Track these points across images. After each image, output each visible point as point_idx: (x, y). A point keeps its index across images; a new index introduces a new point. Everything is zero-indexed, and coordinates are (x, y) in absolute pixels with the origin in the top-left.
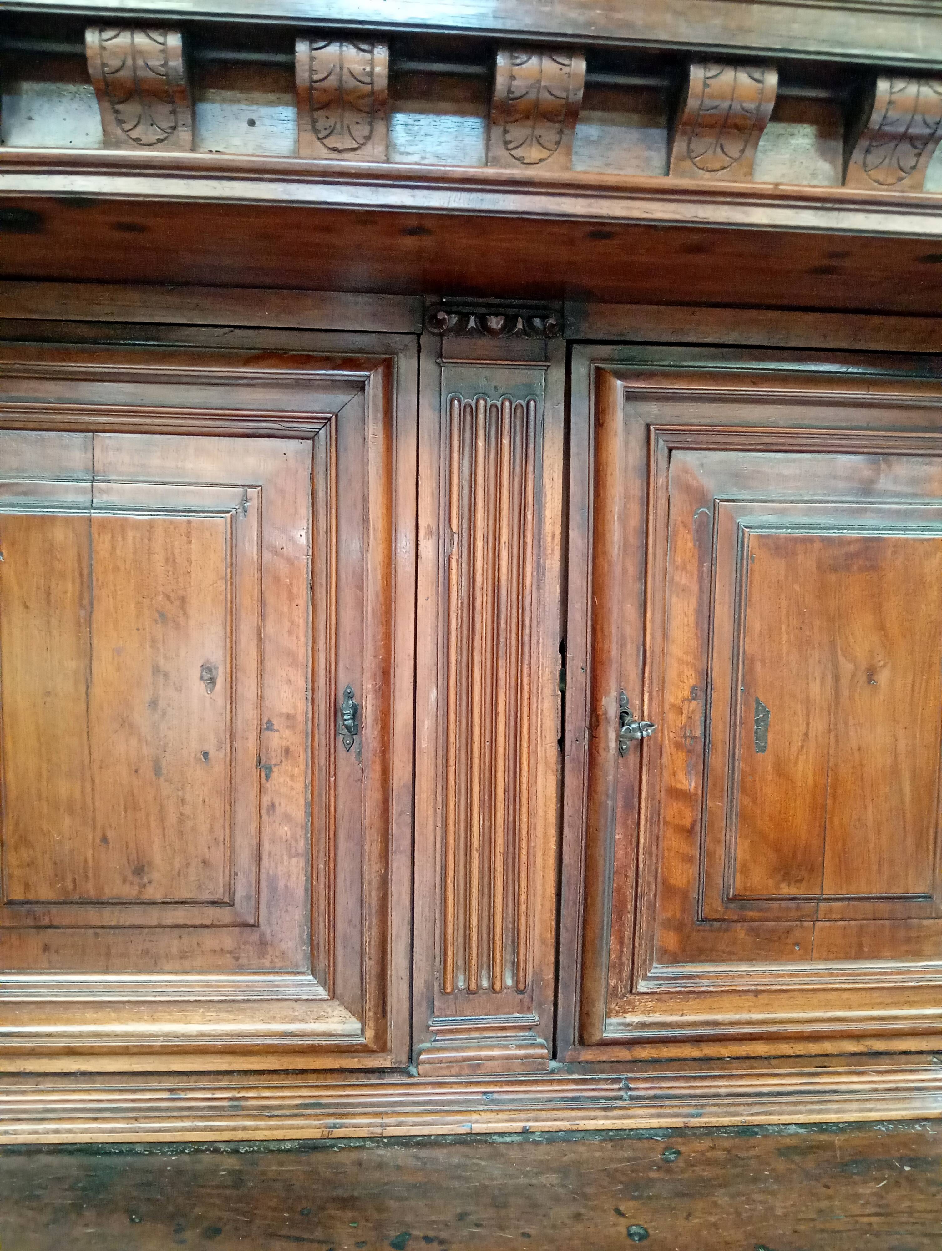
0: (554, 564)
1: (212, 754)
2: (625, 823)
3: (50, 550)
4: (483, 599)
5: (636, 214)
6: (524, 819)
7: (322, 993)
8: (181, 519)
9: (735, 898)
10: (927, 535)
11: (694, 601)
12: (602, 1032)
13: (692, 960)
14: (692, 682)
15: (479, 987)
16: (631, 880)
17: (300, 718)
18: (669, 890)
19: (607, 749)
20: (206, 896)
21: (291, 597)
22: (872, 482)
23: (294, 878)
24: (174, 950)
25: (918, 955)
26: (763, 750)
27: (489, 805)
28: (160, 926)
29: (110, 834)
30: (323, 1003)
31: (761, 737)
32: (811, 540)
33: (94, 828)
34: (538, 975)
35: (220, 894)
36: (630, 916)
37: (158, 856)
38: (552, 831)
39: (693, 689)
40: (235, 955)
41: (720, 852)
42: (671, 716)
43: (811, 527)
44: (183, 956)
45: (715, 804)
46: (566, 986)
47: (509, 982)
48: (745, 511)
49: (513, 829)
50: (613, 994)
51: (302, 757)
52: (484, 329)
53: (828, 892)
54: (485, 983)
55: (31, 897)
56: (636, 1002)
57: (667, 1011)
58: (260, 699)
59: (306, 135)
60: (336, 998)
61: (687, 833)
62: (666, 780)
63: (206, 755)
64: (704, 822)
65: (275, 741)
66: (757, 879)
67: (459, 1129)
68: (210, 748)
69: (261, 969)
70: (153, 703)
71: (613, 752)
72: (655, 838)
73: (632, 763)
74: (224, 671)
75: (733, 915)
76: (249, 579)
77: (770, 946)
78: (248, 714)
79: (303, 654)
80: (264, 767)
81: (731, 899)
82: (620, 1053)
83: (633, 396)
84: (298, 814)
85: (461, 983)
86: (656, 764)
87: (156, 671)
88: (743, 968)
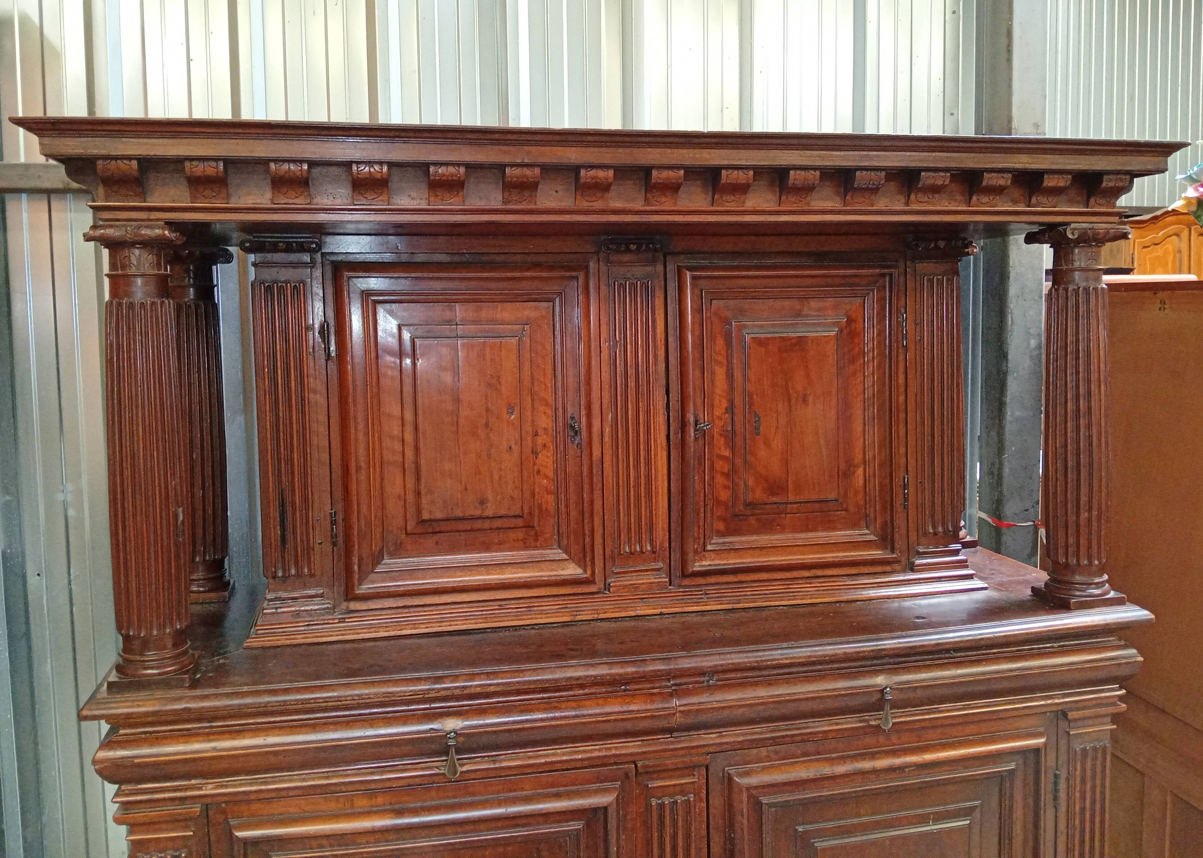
0: (661, 353)
1: (513, 446)
2: (698, 472)
3: (440, 357)
4: (631, 372)
5: (701, 220)
6: (653, 472)
7: (565, 556)
8: (498, 340)
9: (750, 504)
10: (826, 334)
11: (725, 368)
12: (693, 567)
13: (731, 534)
14: (725, 405)
15: (636, 551)
16: (702, 498)
17: (550, 430)
18: (719, 503)
19: (690, 436)
20: (512, 514)
21: (544, 374)
22: (800, 311)
23: (549, 504)
24: (496, 541)
25: (834, 529)
26: (758, 434)
27: (637, 467)
28: (490, 529)
29: (469, 487)
30: (566, 562)
31: (757, 428)
32: (775, 338)
33: (461, 483)
34: (661, 545)
35: (518, 512)
36: (702, 515)
37: (490, 495)
38: (666, 478)
39: (726, 409)
40: (524, 541)
41: (742, 483)
42: (717, 422)
43: (775, 332)
44: (500, 543)
45: (739, 461)
46: (674, 550)
47: (649, 548)
48: (744, 326)
49: (648, 477)
50: (696, 552)
51: (551, 447)
52: (628, 250)
53: (791, 499)
54: (638, 549)
55: (432, 517)
56: (707, 554)
57: (721, 559)
58: (533, 421)
59: (578, 197)
60: (571, 558)
61: (726, 475)
62: (716, 451)
63: (510, 448)
64: (734, 470)
65: (540, 441)
66: (759, 495)
67: (632, 613)
68: (512, 444)
69: (536, 548)
70: (487, 425)
71: (692, 438)
72: (712, 478)
73: (701, 442)
74: (517, 409)
75: (748, 512)
76: (526, 366)
77: (766, 527)
78: (528, 428)
79: (551, 400)
80: (535, 453)
81: (747, 505)
82: (701, 581)
83: (694, 278)
84: (551, 474)
85: (627, 549)
86: (711, 443)
87: (487, 410)
88: (754, 538)
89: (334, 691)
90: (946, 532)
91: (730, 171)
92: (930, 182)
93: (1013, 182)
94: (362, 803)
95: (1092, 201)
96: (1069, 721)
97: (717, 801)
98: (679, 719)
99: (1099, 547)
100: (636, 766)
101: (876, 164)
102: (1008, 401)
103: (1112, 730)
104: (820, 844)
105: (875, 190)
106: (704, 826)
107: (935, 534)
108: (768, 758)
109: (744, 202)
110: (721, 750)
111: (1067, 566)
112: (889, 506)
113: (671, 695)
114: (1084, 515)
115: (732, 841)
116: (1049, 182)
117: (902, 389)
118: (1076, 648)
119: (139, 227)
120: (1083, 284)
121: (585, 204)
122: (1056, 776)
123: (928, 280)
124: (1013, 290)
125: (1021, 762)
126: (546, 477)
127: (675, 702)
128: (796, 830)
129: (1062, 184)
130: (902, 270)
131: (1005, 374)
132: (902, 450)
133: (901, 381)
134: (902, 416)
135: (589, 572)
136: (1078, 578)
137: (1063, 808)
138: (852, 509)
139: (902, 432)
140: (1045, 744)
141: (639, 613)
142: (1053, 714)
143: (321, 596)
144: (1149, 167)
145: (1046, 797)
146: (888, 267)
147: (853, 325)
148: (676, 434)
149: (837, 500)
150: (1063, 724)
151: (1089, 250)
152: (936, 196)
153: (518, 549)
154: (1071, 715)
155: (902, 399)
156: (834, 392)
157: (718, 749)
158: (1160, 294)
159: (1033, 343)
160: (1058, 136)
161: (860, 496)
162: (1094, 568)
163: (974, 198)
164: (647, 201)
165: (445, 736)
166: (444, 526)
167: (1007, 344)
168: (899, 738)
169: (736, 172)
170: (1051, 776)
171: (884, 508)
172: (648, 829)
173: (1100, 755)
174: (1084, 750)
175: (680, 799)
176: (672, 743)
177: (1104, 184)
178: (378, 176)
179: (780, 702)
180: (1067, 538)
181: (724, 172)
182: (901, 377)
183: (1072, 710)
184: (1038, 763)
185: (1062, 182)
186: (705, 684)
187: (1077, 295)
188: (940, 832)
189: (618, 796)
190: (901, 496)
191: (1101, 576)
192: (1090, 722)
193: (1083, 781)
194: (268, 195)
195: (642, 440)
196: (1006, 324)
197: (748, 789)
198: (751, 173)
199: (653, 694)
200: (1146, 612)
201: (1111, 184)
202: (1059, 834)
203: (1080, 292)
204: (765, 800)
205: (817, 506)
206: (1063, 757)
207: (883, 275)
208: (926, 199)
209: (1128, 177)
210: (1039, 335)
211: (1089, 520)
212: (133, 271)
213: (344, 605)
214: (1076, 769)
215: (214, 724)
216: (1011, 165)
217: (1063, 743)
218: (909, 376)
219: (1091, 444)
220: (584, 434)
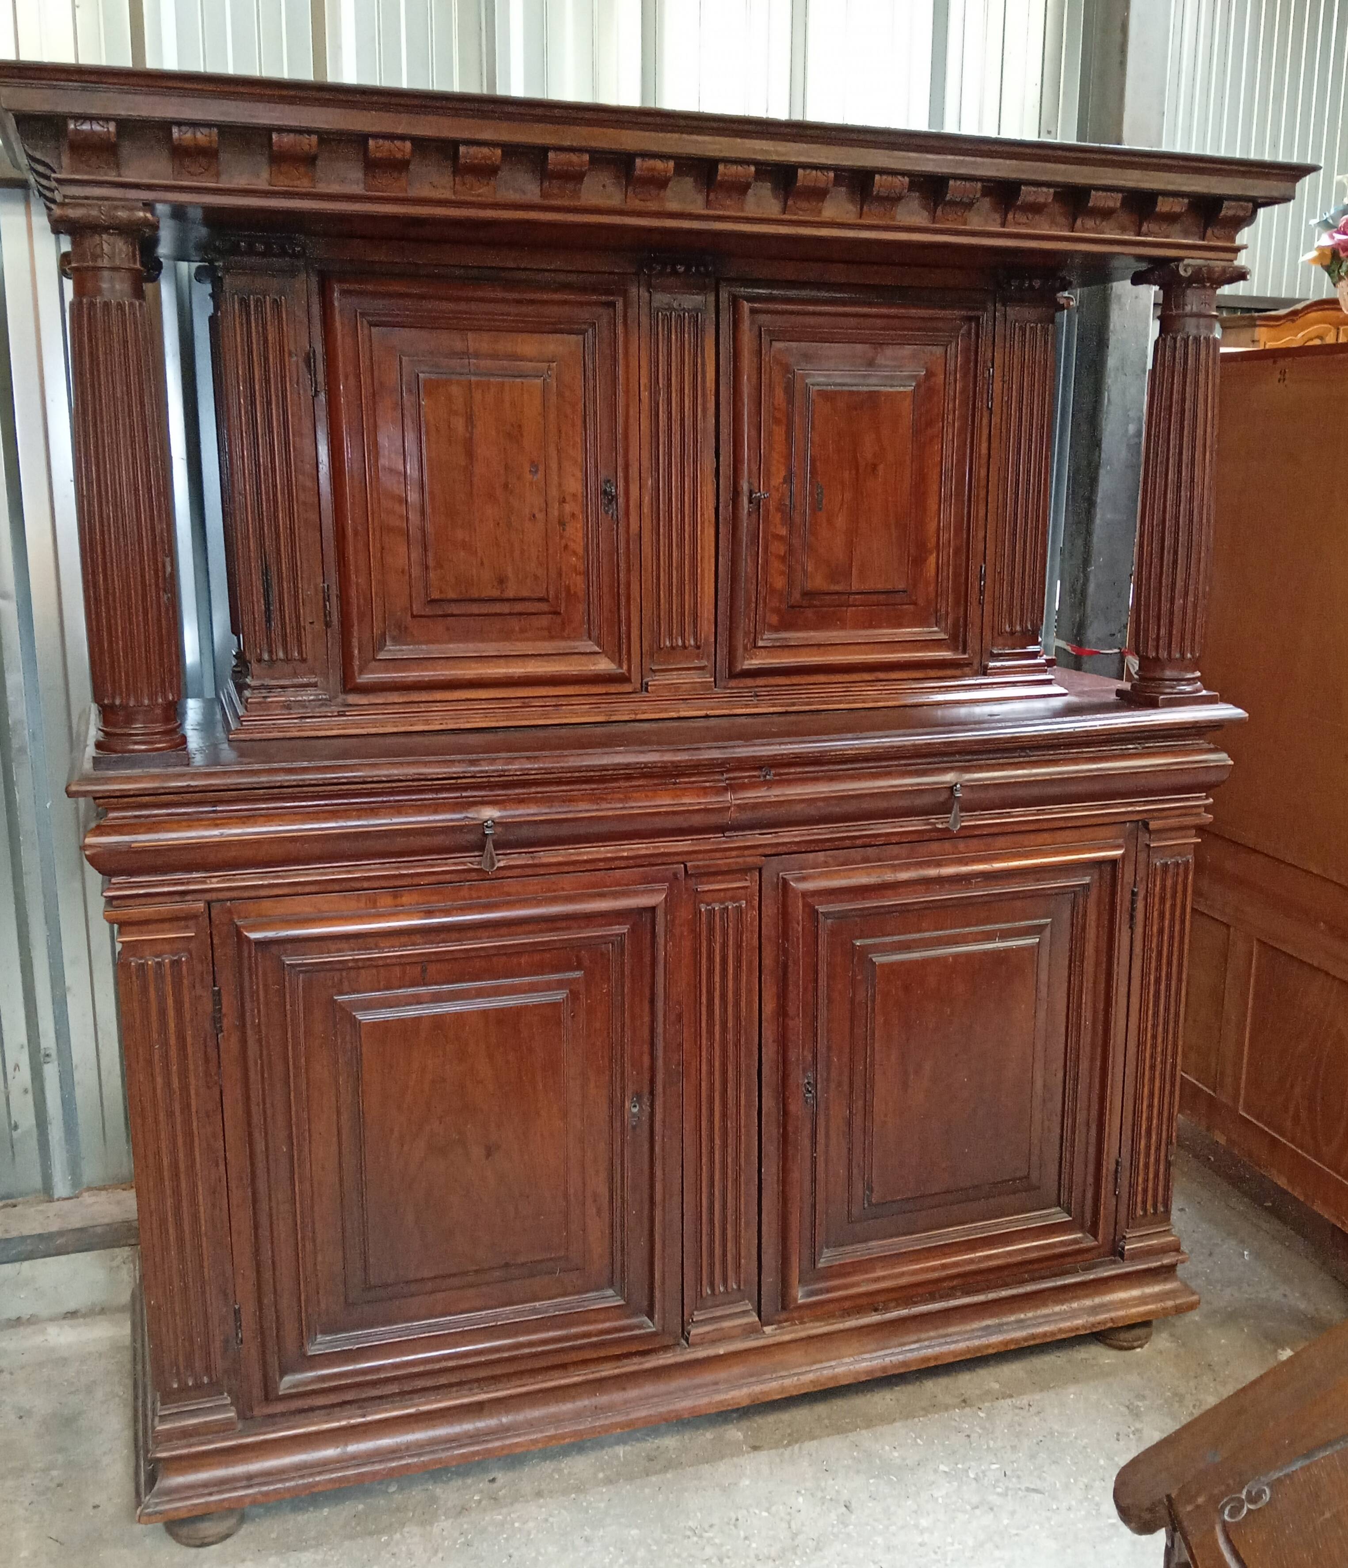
0: (711, 405)
1: (537, 514)
2: (751, 553)
3: (449, 398)
4: (676, 427)
5: (771, 231)
7: (597, 649)
8: (519, 381)
9: (808, 593)
10: (902, 389)
11: (784, 428)
12: (742, 665)
13: (785, 629)
14: (783, 474)
15: (677, 645)
16: (754, 585)
17: (580, 495)
18: (773, 591)
19: (743, 509)
20: (536, 596)
21: (573, 425)
22: (873, 359)
23: (578, 587)
24: (517, 629)
25: (900, 625)
26: (820, 510)
27: (681, 546)
28: (510, 614)
29: (485, 561)
30: (598, 656)
31: (819, 502)
32: (844, 392)
33: (476, 557)
34: (706, 640)
35: (543, 595)
36: (754, 605)
37: (510, 573)
38: (713, 559)
39: (784, 478)
40: (549, 629)
41: (799, 568)
42: (773, 492)
43: (844, 385)
44: (522, 631)
45: (796, 542)
46: (721, 646)
47: (692, 642)
48: (808, 375)
49: (693, 558)
50: (745, 648)
51: (582, 518)
52: (675, 273)
53: (854, 589)
54: (680, 643)
55: (443, 597)
56: (757, 652)
57: (773, 658)
58: (560, 485)
59: (630, 193)
60: (604, 653)
61: (783, 559)
62: (772, 528)
63: (534, 516)
64: (791, 551)
65: (568, 508)
66: (818, 582)
67: (674, 715)
68: (536, 511)
69: (563, 638)
70: (506, 486)
71: (746, 511)
72: (766, 562)
73: (754, 516)
74: (541, 468)
75: (805, 603)
76: (552, 416)
77: (824, 622)
78: (554, 492)
79: (580, 458)
80: (562, 523)
81: (805, 594)
82: (749, 682)
83: (753, 311)
84: (580, 551)
85: (668, 643)
86: (766, 519)
87: (507, 467)
88: (812, 633)
89: (358, 771)
90: (1024, 632)
91: (808, 171)
92: (1031, 199)
93: (1122, 204)
94: (385, 901)
95: (1209, 232)
96: (1150, 832)
97: (770, 910)
98: (732, 815)
99: (1193, 640)
100: (685, 866)
101: (973, 172)
102: (1099, 500)
103: (1195, 844)
104: (878, 959)
105: (968, 206)
106: (756, 936)
107: (1012, 633)
108: (826, 864)
109: (820, 212)
110: (777, 852)
111: (1157, 659)
112: (962, 598)
113: (726, 789)
114: (1179, 602)
115: (785, 952)
116: (1164, 206)
117: (984, 461)
118: (1162, 750)
119: (116, 208)
120: (1193, 332)
121: (636, 204)
122: (1134, 894)
123: (1020, 328)
124: (1112, 362)
125: (1096, 877)
126: (575, 553)
127: (729, 796)
128: (853, 945)
129: (1177, 209)
130: (991, 314)
131: (1097, 467)
132: (981, 534)
133: (984, 451)
134: (983, 494)
135: (625, 667)
136: (1168, 674)
137: (1139, 930)
138: (921, 602)
139: (982, 513)
140: (1123, 856)
141: (683, 714)
142: (1133, 825)
143: (315, 685)
144: (1275, 194)
145: (1121, 917)
146: (973, 309)
147: (933, 379)
148: (726, 507)
149: (904, 591)
150: (1144, 838)
151: (1203, 292)
152: (1037, 217)
153: (544, 639)
154: (1153, 825)
155: (983, 472)
156: (908, 462)
157: (773, 851)
158: (1281, 363)
159: (1132, 429)
160: (1178, 149)
161: (932, 588)
162: (1186, 662)
163: (1079, 222)
164: (708, 204)
165: (482, 825)
166: (454, 609)
167: (1101, 430)
168: (967, 847)
169: (814, 172)
170: (1128, 896)
171: (957, 603)
172: (697, 937)
173: (1182, 868)
174: (1166, 865)
175: (731, 905)
176: (725, 842)
177: (1223, 213)
178: (399, 156)
179: (842, 797)
180: (1159, 629)
181: (800, 172)
182: (984, 445)
183: (1154, 818)
184: (1114, 878)
185: (1178, 206)
186: (762, 779)
187: (1186, 346)
188: (1007, 950)
189: (666, 898)
190: (977, 587)
191: (1193, 672)
192: (1173, 834)
193: (1163, 900)
194: (265, 174)
195: (687, 512)
196: (1102, 405)
197: (805, 894)
198: (831, 174)
199: (706, 788)
200: (1240, 711)
201: (1231, 213)
202: (1134, 957)
203: (1190, 343)
204: (821, 909)
205: (882, 597)
206: (1142, 872)
207: (969, 319)
208: (1025, 220)
209: (1250, 205)
210: (1140, 420)
211: (1184, 607)
212: (105, 262)
213: (341, 697)
214: (1155, 885)
215: (218, 808)
216: (1121, 183)
217: (1142, 856)
218: (993, 446)
219: (1191, 521)
220: (621, 500)
